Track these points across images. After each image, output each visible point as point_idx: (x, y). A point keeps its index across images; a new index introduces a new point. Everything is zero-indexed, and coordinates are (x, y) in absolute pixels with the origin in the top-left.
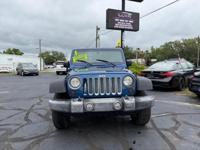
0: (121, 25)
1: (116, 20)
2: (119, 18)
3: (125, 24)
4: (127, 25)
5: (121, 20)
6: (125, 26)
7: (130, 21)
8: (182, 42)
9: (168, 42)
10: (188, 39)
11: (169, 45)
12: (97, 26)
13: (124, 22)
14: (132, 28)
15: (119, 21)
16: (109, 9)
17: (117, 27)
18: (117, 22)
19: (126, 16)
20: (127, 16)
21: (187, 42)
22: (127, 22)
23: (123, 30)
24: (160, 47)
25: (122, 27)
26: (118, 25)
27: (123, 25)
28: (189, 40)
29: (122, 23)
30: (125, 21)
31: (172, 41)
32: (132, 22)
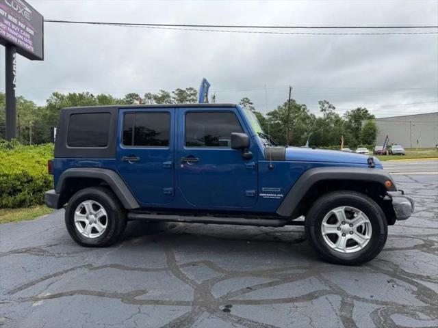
0: (11, 31)
2: (6, 8)
3: (19, 33)
4: (24, 36)
5: (10, 17)
6: (21, 39)
7: (28, 29)
13: (17, 25)
14: (33, 49)
15: (7, 18)
17: (4, 33)
19: (21, 11)
22: (23, 29)
23: (10, 48)
25: (13, 38)
26: (5, 27)
27: (16, 34)
29: (13, 27)
30: (20, 24)
32: (32, 33)
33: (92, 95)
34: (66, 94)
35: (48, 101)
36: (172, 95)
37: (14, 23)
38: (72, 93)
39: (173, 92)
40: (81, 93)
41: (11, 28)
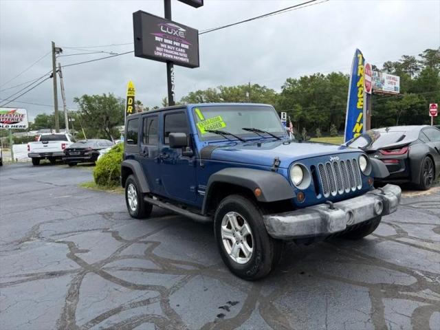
0: (167, 51)
1: (157, 39)
2: (161, 35)
3: (175, 50)
4: (179, 52)
5: (166, 41)
6: (176, 55)
7: (183, 45)
8: (219, 92)
9: (194, 92)
10: (228, 87)
11: (198, 96)
12: (53, 44)
13: (173, 45)
14: (188, 60)
15: (163, 43)
16: (140, 12)
17: (161, 54)
18: (158, 44)
19: (175, 33)
20: (178, 33)
21: (227, 92)
22: (178, 47)
23: (170, 63)
24: (181, 101)
25: (169, 56)
26: (161, 50)
27: (171, 52)
28: (230, 88)
29: (169, 47)
30: (175, 43)
31: (202, 90)
32: (187, 47)
33: (322, 75)
34: (298, 78)
35: (282, 87)
36: (419, 58)
37: (169, 44)
38: (303, 76)
39: (420, 55)
40: (312, 75)
41: (167, 49)
